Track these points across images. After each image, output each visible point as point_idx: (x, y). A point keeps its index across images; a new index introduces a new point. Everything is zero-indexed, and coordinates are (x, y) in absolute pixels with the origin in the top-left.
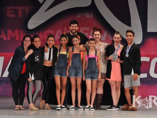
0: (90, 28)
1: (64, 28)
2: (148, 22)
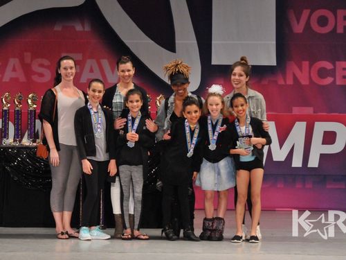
0: (83, 55)
1: (25, 54)
2: (213, 42)
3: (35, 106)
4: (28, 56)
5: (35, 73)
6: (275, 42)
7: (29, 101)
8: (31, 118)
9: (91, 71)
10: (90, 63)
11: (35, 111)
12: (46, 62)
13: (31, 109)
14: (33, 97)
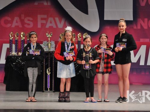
0: (47, 16)
1: (22, 15)
2: (105, 10)
3: (24, 38)
4: (23, 16)
5: (26, 24)
6: (132, 10)
7: (22, 36)
8: (22, 43)
9: (51, 22)
10: (50, 19)
11: (24, 40)
12: (31, 19)
13: (22, 39)
14: (23, 34)
